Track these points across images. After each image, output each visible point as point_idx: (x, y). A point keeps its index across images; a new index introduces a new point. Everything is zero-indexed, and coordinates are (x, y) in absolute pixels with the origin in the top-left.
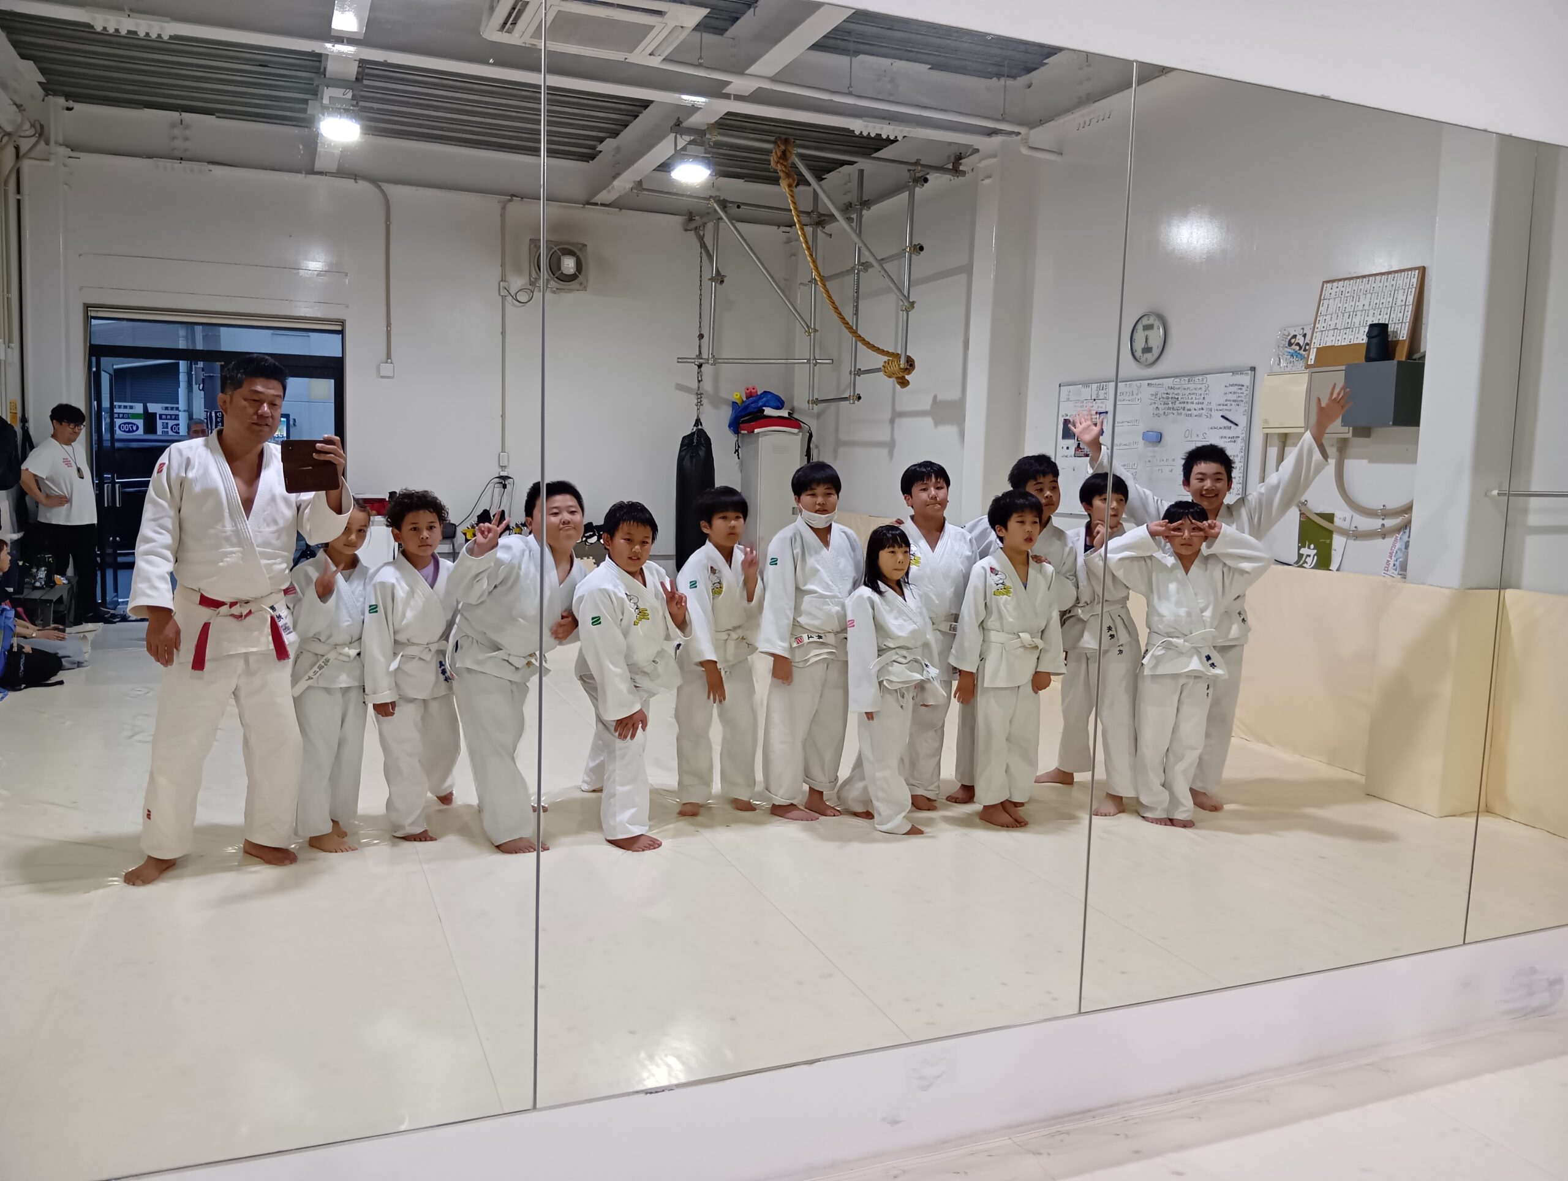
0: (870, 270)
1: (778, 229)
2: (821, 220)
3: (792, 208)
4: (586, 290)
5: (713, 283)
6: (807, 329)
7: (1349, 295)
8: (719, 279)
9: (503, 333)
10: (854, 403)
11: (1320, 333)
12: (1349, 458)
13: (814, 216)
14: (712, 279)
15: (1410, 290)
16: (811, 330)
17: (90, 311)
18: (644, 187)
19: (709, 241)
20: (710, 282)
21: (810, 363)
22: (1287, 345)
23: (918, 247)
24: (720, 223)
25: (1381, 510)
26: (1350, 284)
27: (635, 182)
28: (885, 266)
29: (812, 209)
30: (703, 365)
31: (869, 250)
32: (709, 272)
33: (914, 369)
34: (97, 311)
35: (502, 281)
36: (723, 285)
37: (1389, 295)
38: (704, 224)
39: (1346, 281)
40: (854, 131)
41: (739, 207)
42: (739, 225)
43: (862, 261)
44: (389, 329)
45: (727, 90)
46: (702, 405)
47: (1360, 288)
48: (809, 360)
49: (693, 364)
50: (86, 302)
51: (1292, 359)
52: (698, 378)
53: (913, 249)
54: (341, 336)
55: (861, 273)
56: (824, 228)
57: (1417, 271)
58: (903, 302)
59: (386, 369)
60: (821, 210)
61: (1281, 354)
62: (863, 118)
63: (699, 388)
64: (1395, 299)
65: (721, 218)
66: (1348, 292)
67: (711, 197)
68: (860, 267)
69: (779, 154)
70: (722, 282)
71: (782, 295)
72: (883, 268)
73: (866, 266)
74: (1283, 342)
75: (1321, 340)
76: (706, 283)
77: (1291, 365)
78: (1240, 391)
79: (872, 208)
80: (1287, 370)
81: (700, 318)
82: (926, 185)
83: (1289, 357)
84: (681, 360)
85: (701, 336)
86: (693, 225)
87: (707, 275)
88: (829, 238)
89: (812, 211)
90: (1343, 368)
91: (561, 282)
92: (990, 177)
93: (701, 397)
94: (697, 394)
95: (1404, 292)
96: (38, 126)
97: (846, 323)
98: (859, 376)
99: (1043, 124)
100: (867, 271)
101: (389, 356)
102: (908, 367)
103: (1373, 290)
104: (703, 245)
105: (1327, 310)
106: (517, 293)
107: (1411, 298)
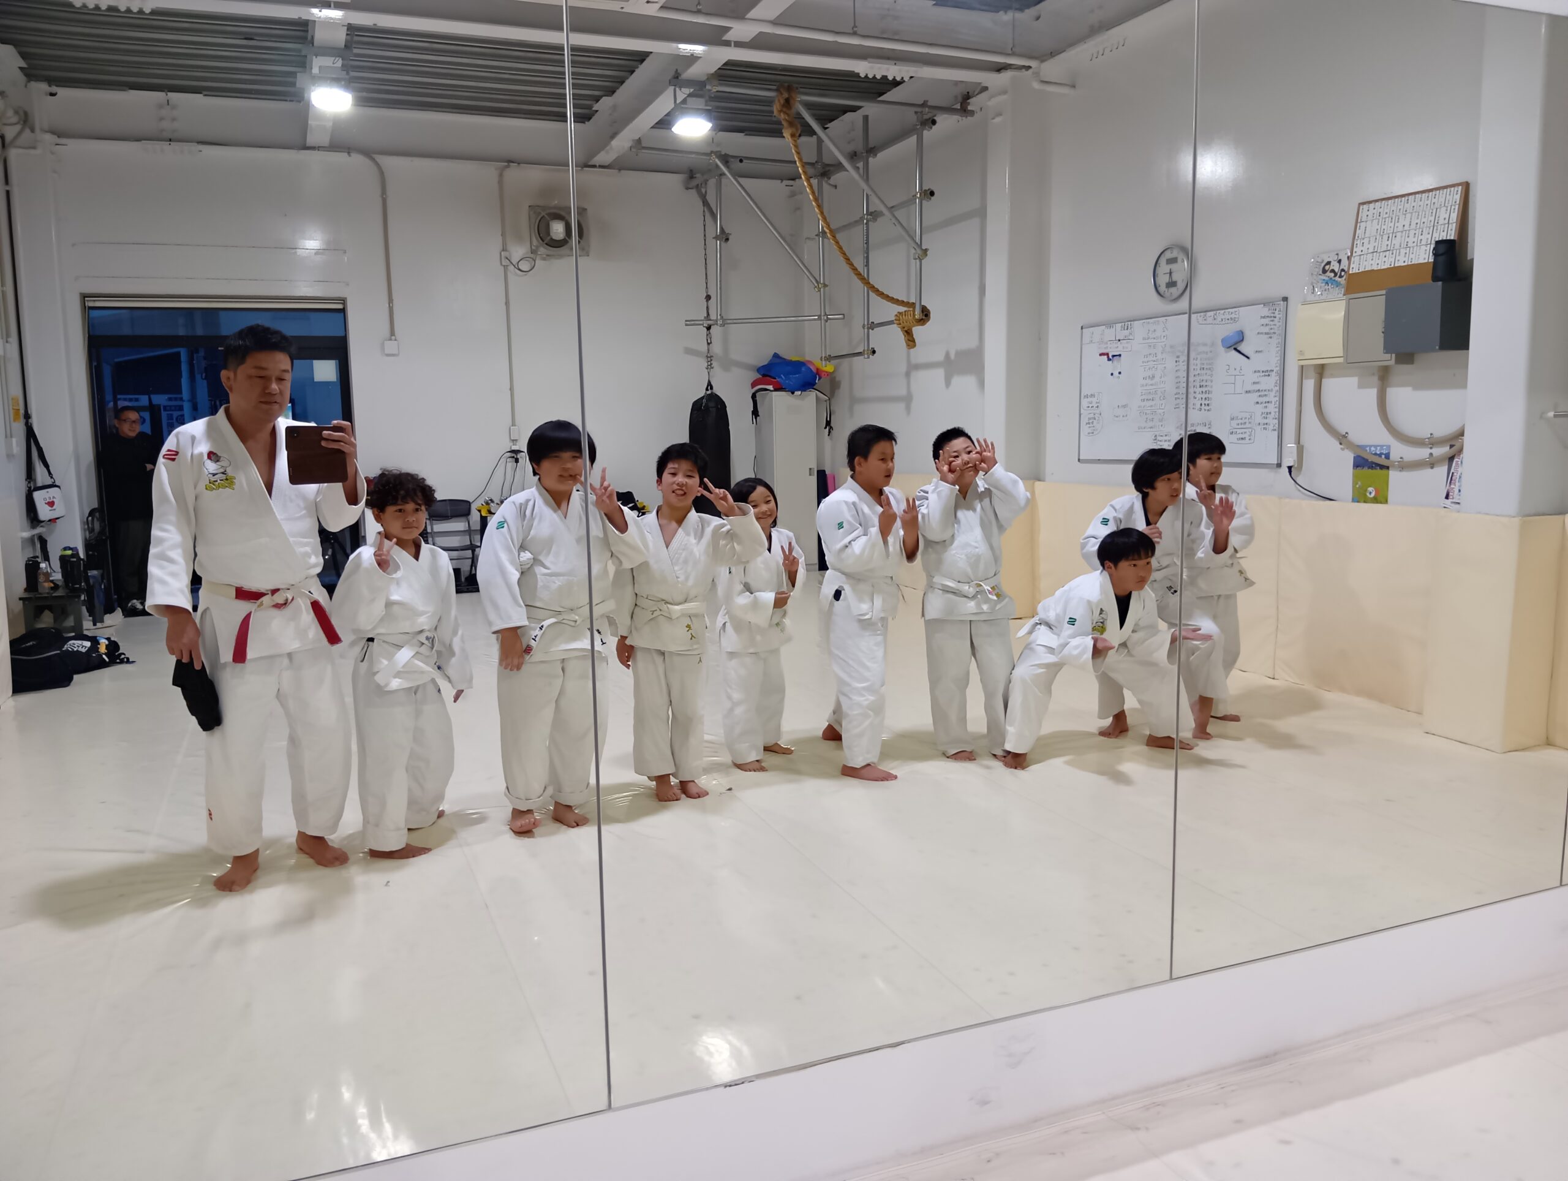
0: (878, 219)
1: (782, 182)
2: (825, 170)
3: (797, 159)
5: (718, 242)
6: (816, 285)
7: (1387, 216)
8: (724, 237)
9: (507, 303)
10: (868, 358)
11: (1358, 257)
12: (1390, 387)
13: (819, 166)
14: (716, 238)
15: (1453, 207)
16: (821, 286)
17: (87, 301)
18: (644, 145)
19: (711, 198)
20: (714, 240)
21: (821, 320)
22: (1321, 273)
23: (929, 192)
24: (722, 180)
25: (1428, 438)
26: (1388, 205)
27: (633, 140)
28: (897, 214)
29: (816, 160)
30: (712, 327)
31: (879, 198)
32: (714, 230)
33: (929, 320)
34: (94, 301)
35: (503, 250)
36: (729, 242)
37: (1430, 213)
38: (706, 181)
39: (1384, 202)
40: (859, 74)
41: (741, 161)
42: (741, 180)
43: (871, 210)
44: (391, 305)
45: (726, 37)
46: (712, 368)
47: (1399, 207)
48: (820, 316)
49: (702, 326)
50: (83, 292)
51: (1327, 287)
52: (707, 340)
53: (923, 194)
54: (342, 314)
55: (870, 223)
56: (830, 178)
57: (1460, 187)
58: (915, 249)
59: (391, 347)
60: (826, 160)
61: (1315, 281)
62: (869, 60)
63: (708, 353)
64: (1437, 217)
65: (723, 174)
66: (1386, 213)
67: (712, 152)
68: (869, 217)
69: (782, 101)
70: (727, 239)
71: (790, 252)
72: (894, 216)
73: (874, 215)
74: (1317, 270)
75: (1359, 264)
76: (711, 242)
77: (1326, 292)
78: (1272, 323)
79: (879, 155)
80: (1322, 298)
81: (706, 278)
82: (934, 127)
83: (1324, 284)
84: (689, 323)
85: (708, 298)
86: (694, 183)
87: (711, 234)
88: (833, 189)
89: (816, 162)
90: (1384, 292)
92: (1000, 114)
93: (711, 360)
94: (707, 357)
95: (1447, 210)
96: (22, 113)
97: (858, 274)
98: (873, 330)
99: (1054, 56)
100: (876, 220)
101: (392, 333)
102: (924, 317)
103: (1413, 210)
104: (705, 203)
105: (1365, 233)
106: (519, 262)
107: (1454, 216)
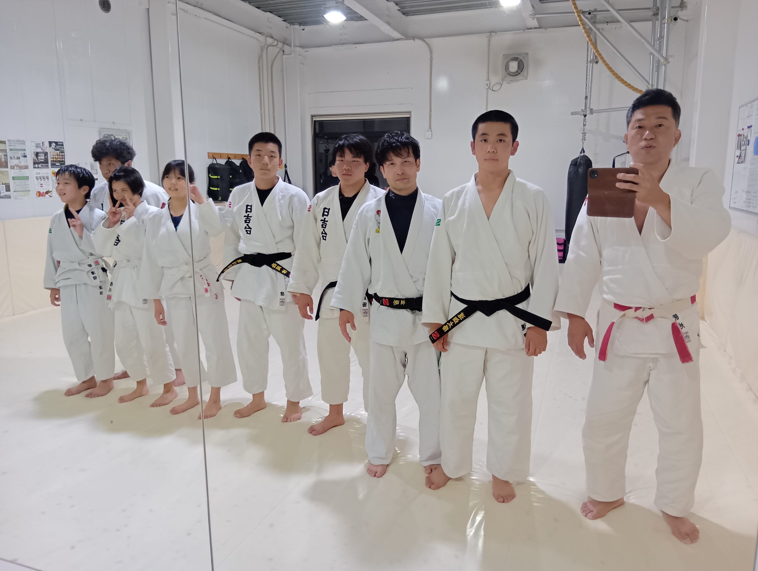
4: (527, 79)
5: (591, 64)
8: (595, 61)
17: (314, 118)
23: (673, 18)
30: (587, 115)
32: (590, 57)
34: (317, 118)
35: (486, 80)
36: (598, 64)
41: (590, 14)
44: (430, 113)
46: (585, 140)
49: (580, 115)
50: (312, 114)
52: (584, 123)
54: (409, 119)
59: (428, 134)
63: (584, 131)
70: (597, 62)
81: (586, 86)
84: (572, 114)
85: (586, 97)
91: (511, 76)
93: (585, 135)
94: (583, 134)
101: (430, 128)
106: (494, 86)
